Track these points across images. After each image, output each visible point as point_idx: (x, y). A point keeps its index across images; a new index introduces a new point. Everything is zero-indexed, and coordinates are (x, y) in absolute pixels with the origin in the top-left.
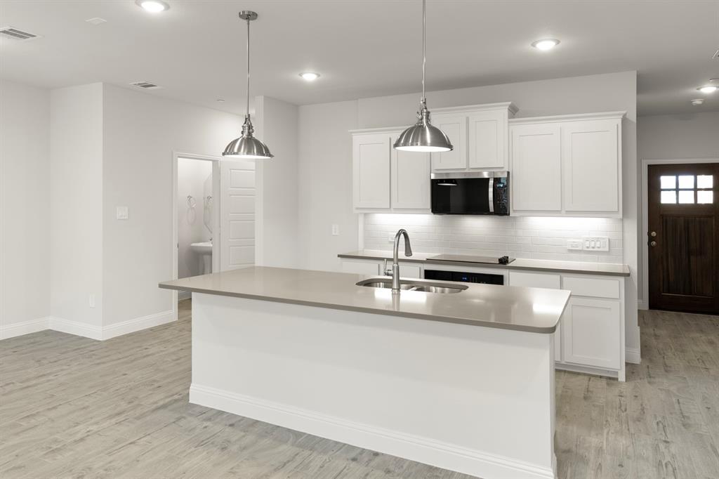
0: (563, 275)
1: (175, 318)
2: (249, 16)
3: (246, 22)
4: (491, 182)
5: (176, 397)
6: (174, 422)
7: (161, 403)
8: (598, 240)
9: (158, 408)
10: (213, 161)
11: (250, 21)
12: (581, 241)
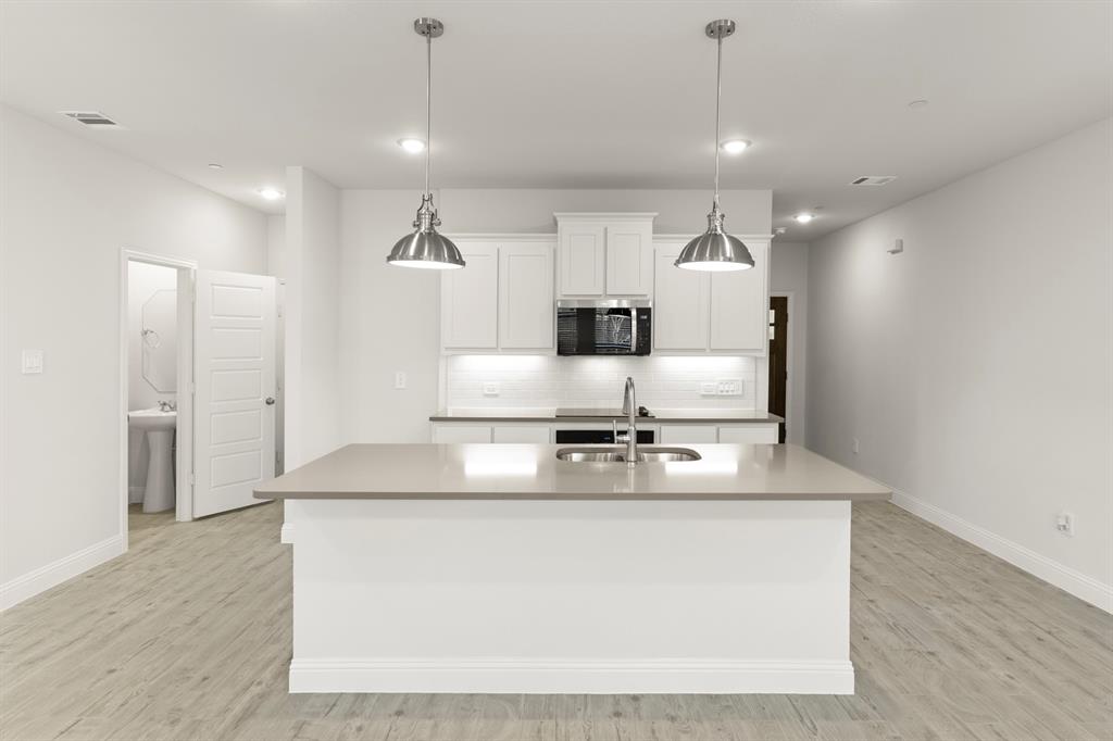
0: (719, 425)
1: (124, 549)
2: (430, 29)
3: (424, 39)
4: (634, 313)
5: (256, 690)
6: (295, 736)
7: (238, 709)
8: (732, 382)
9: (239, 721)
10: (180, 269)
11: (432, 40)
12: (716, 384)
